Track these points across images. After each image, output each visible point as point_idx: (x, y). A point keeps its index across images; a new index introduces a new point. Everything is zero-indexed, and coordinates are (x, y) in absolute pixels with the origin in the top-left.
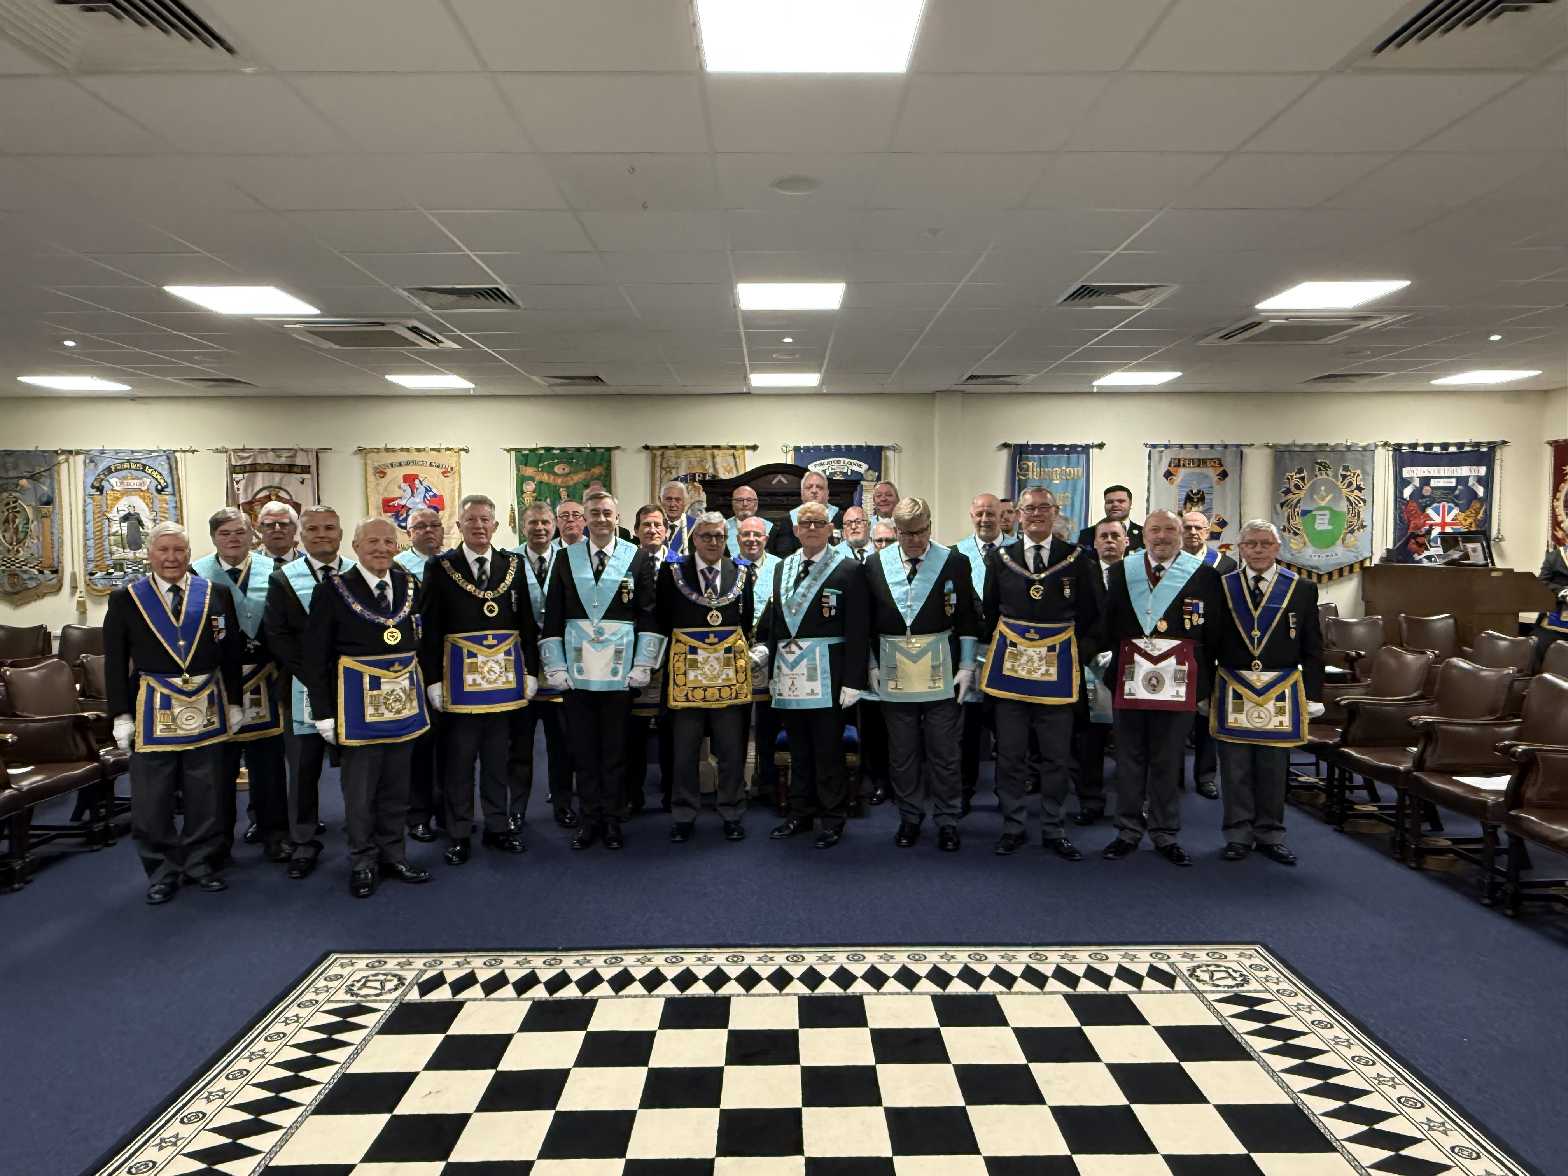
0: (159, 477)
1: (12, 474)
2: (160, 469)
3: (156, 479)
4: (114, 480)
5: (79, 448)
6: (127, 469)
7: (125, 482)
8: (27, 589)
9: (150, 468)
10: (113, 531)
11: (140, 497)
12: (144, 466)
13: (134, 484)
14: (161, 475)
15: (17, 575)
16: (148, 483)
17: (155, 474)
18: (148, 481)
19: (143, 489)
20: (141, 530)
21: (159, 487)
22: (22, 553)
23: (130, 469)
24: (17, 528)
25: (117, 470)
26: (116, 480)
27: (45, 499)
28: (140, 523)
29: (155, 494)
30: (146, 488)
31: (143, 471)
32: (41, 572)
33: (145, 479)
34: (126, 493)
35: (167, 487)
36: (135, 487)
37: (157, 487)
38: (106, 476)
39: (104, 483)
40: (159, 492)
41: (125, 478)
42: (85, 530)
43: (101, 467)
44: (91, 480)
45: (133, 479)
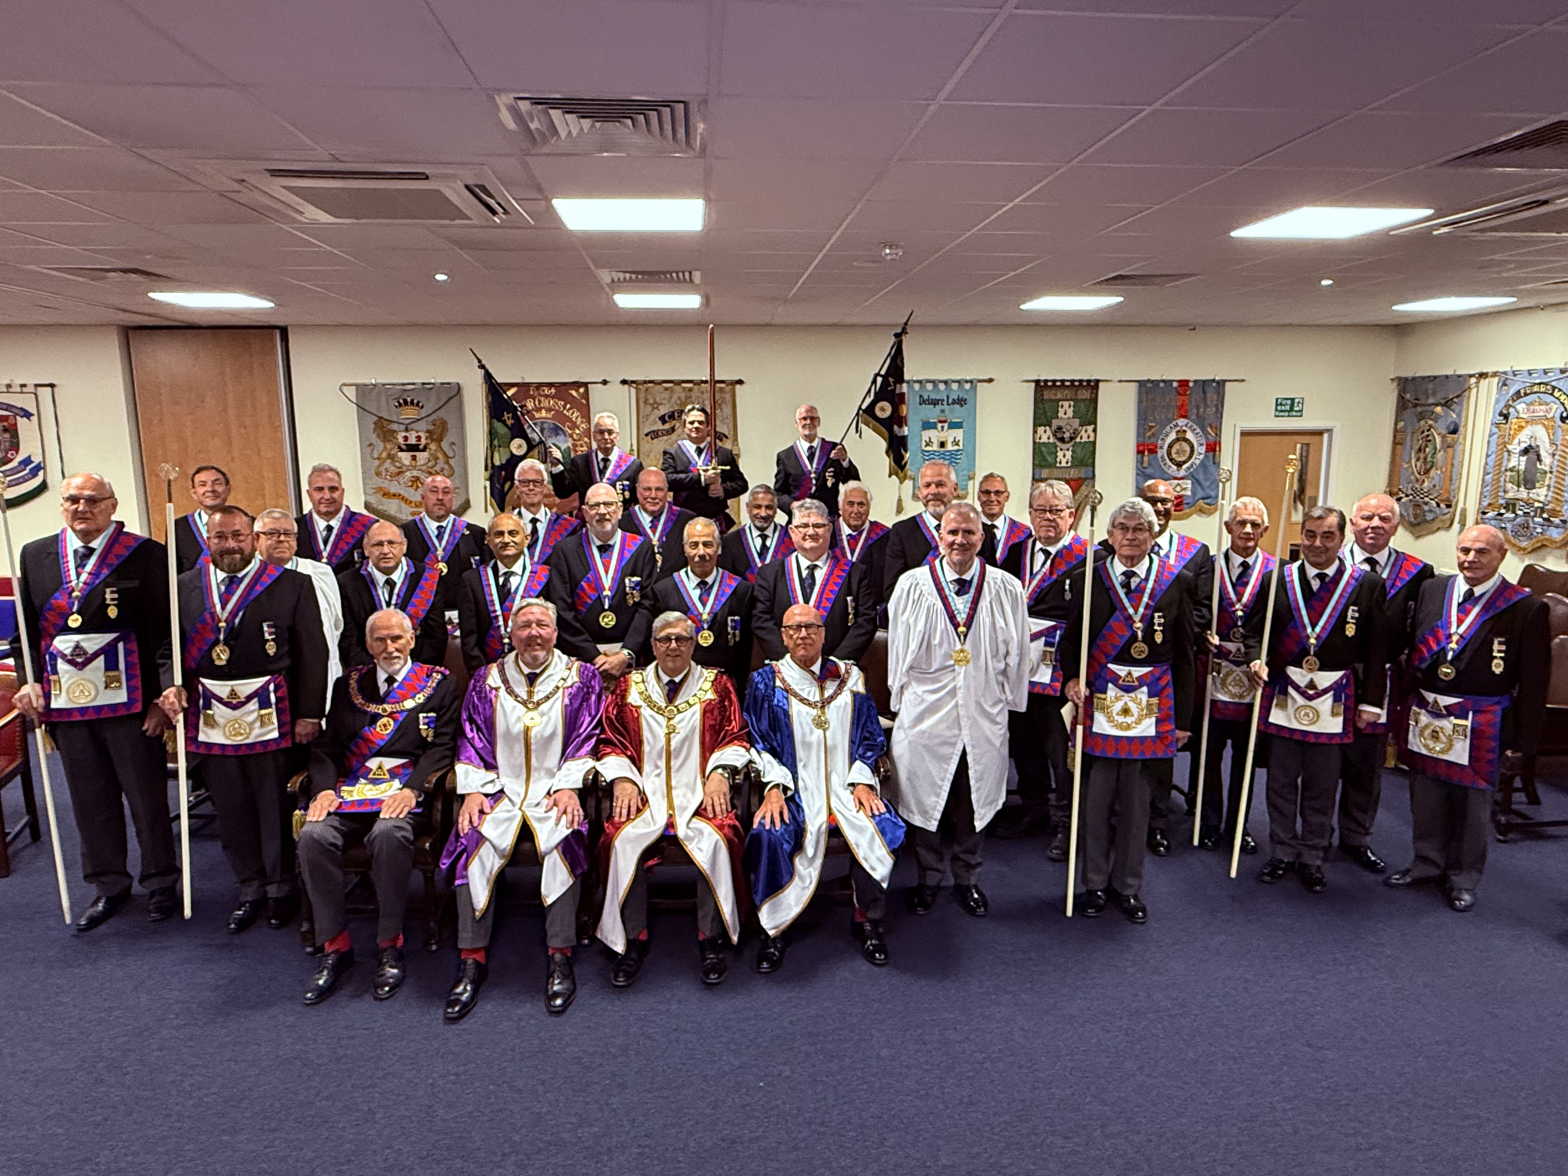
1: (1431, 400)
3: (1563, 404)
4: (1521, 407)
5: (1495, 370)
6: (1536, 393)
7: (1532, 408)
8: (1425, 521)
9: (1560, 390)
10: (1511, 465)
12: (1554, 388)
13: (1540, 411)
15: (1419, 506)
16: (1554, 409)
18: (1555, 407)
19: (1548, 416)
20: (1539, 466)
21: (1564, 414)
22: (1426, 484)
23: (1539, 392)
24: (1425, 459)
25: (1526, 395)
26: (1523, 405)
27: (1452, 428)
28: (1539, 458)
29: (1559, 423)
30: (1551, 415)
31: (1552, 394)
32: (1438, 505)
33: (1552, 404)
34: (1531, 422)
36: (1541, 414)
37: (1562, 413)
38: (1515, 402)
39: (1511, 410)
40: (1563, 420)
41: (1532, 404)
42: (1486, 464)
43: (1512, 391)
44: (1499, 406)
45: (1540, 404)
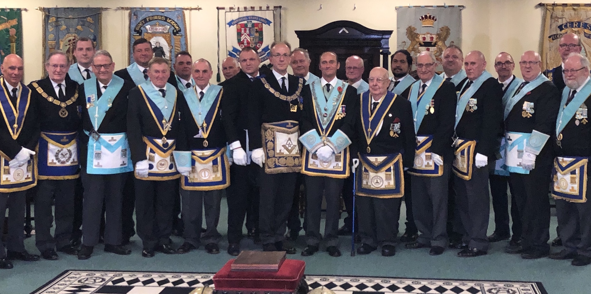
0: (175, 25)
2: (176, 21)
3: (174, 26)
5: (127, 6)
6: (156, 20)
7: (155, 28)
9: (170, 19)
11: (164, 37)
12: (166, 18)
13: (160, 29)
14: (176, 23)
16: (167, 29)
17: (173, 23)
18: (169, 27)
19: (165, 32)
20: (163, 57)
21: (175, 31)
23: (158, 20)
25: (150, 21)
26: (149, 26)
28: (163, 53)
29: (172, 34)
30: (167, 31)
31: (166, 21)
33: (167, 26)
34: (155, 34)
35: (180, 31)
36: (160, 31)
37: (173, 31)
38: (144, 24)
39: (142, 28)
40: (175, 34)
41: (155, 25)
43: (140, 19)
44: (133, 26)
45: (159, 26)
